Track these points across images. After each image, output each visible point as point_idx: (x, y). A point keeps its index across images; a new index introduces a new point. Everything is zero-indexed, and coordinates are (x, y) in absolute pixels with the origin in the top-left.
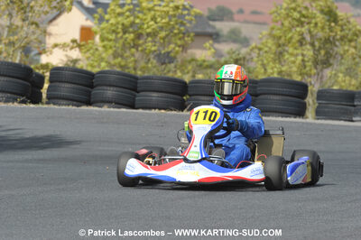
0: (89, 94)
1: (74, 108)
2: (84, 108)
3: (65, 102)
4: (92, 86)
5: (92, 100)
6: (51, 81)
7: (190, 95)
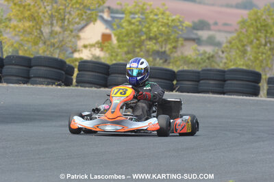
0: (106, 80)
1: (96, 89)
2: (102, 89)
3: (89, 85)
4: (108, 74)
5: (108, 84)
6: (79, 70)
7: (177, 81)
